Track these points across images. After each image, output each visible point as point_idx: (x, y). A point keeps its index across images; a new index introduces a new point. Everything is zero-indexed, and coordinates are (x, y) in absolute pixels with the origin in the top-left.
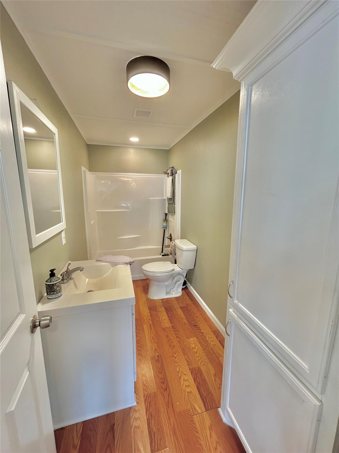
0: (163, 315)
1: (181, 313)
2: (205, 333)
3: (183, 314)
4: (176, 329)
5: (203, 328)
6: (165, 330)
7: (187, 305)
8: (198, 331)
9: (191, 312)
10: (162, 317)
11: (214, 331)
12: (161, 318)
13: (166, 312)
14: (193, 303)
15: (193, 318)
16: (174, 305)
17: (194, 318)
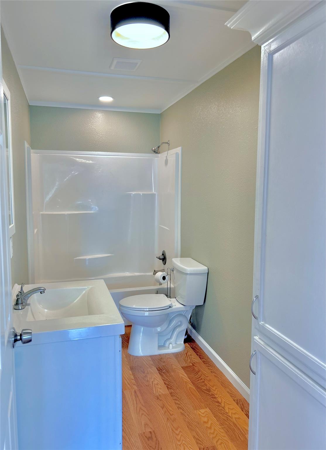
0: (154, 378)
1: (184, 375)
2: (223, 402)
3: (187, 376)
4: (176, 397)
5: (220, 395)
6: (160, 398)
7: (194, 364)
8: (212, 399)
9: (200, 374)
10: (153, 380)
11: (237, 400)
12: (152, 382)
13: (159, 373)
14: (204, 362)
15: (204, 382)
16: (172, 364)
17: (206, 382)
